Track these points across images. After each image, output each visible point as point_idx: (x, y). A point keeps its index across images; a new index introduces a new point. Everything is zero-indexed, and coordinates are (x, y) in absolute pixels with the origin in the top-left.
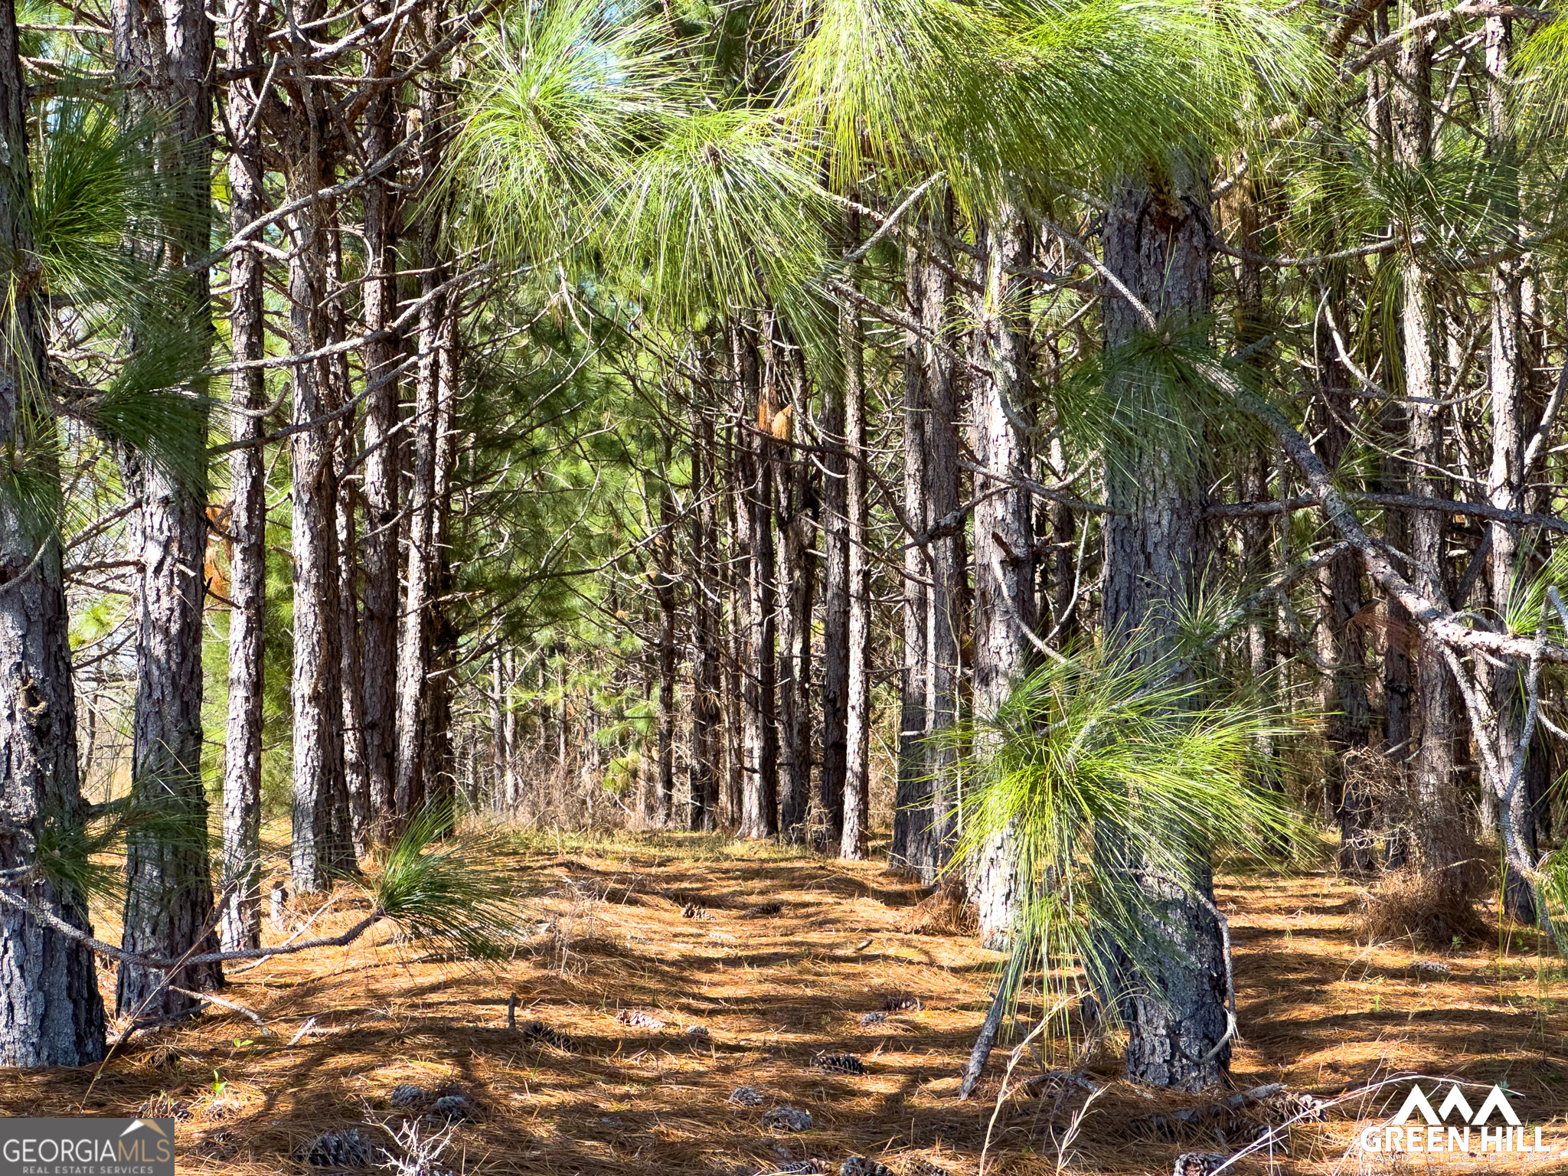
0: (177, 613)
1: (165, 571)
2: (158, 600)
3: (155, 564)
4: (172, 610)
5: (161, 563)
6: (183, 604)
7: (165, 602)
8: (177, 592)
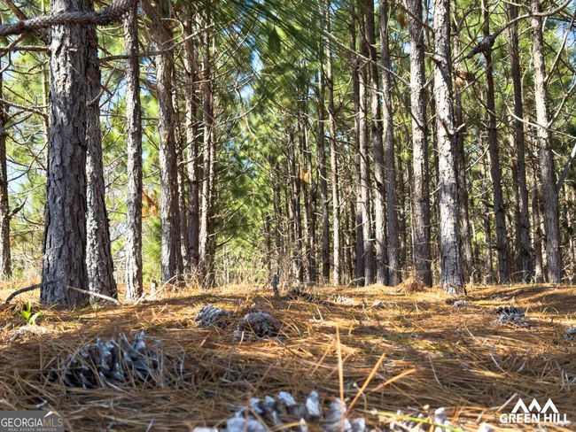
0: (69, 77)
1: (62, 53)
2: (59, 69)
3: (56, 49)
4: (66, 75)
5: (59, 49)
6: (73, 72)
7: (63, 71)
8: (69, 65)
